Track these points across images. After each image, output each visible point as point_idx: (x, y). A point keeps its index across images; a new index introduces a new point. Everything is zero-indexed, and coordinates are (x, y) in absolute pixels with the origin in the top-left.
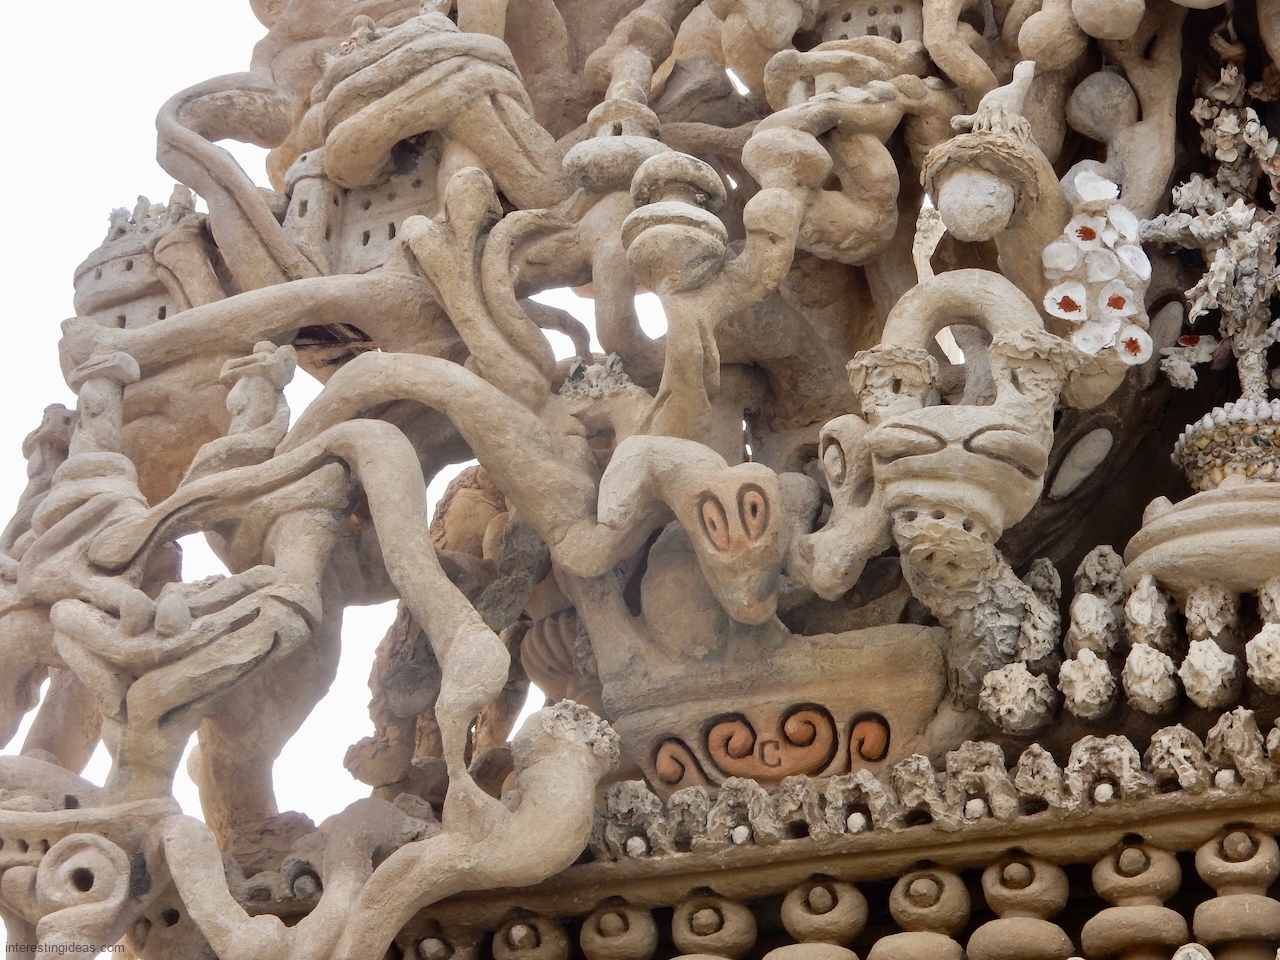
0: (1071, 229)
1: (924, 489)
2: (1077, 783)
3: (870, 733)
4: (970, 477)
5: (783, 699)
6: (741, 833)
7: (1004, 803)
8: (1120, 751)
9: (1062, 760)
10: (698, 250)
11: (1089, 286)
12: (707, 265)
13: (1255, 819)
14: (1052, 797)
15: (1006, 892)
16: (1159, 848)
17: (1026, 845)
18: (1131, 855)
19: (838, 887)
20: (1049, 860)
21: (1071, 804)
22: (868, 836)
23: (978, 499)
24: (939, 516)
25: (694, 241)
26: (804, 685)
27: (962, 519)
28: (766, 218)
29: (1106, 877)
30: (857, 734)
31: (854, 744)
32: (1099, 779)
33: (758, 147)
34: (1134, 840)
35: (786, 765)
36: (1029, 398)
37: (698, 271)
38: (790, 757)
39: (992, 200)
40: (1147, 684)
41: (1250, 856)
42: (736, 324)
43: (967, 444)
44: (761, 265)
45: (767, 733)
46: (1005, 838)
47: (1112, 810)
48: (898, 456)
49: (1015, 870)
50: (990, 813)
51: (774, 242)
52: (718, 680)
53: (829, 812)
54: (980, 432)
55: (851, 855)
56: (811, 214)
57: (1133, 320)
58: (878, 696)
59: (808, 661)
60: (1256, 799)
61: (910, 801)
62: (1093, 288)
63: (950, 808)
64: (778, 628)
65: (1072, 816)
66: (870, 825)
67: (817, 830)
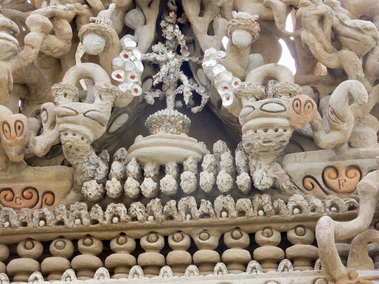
0: (122, 54)
1: (71, 126)
2: (108, 216)
3: (49, 197)
4: (85, 124)
5: (24, 185)
6: (7, 224)
7: (86, 221)
8: (121, 208)
9: (104, 209)
10: (9, 48)
11: (125, 72)
12: (12, 53)
13: (158, 231)
14: (100, 220)
15: (84, 247)
16: (130, 237)
17: (91, 233)
18: (122, 238)
19: (35, 242)
20: (98, 238)
21: (106, 223)
22: (45, 228)
23: (86, 131)
24: (74, 135)
25: (8, 46)
26: (30, 181)
27: (81, 136)
28: (31, 41)
29: (114, 245)
30: (45, 197)
31: (44, 200)
32: (114, 216)
33: (31, 19)
34: (123, 234)
35: (23, 205)
36: (104, 103)
37: (9, 54)
38: (24, 202)
39: (99, 43)
40: (131, 189)
41: (156, 241)
42: (20, 72)
43: (84, 114)
44: (28, 55)
45: (18, 195)
46: (85, 231)
47: (117, 225)
48: (64, 116)
49: (88, 240)
50: (82, 223)
51: (33, 48)
52: (4, 178)
53: (34, 219)
54: (89, 111)
55: (39, 233)
56: (45, 41)
57: (137, 83)
58: (52, 186)
59: (32, 174)
60: (159, 225)
61: (58, 218)
62: (126, 72)
63: (70, 221)
64: (24, 164)
65: (106, 226)
66: (46, 225)
67: (30, 225)
